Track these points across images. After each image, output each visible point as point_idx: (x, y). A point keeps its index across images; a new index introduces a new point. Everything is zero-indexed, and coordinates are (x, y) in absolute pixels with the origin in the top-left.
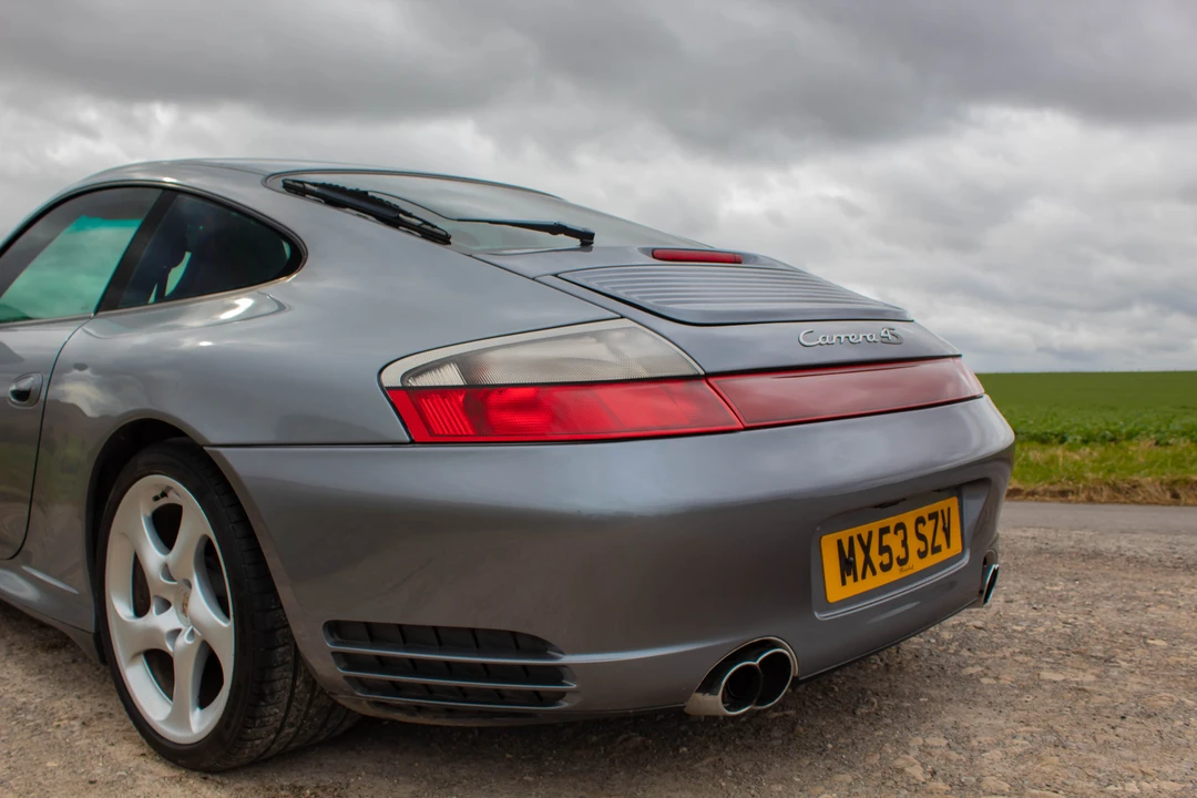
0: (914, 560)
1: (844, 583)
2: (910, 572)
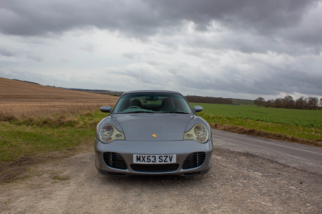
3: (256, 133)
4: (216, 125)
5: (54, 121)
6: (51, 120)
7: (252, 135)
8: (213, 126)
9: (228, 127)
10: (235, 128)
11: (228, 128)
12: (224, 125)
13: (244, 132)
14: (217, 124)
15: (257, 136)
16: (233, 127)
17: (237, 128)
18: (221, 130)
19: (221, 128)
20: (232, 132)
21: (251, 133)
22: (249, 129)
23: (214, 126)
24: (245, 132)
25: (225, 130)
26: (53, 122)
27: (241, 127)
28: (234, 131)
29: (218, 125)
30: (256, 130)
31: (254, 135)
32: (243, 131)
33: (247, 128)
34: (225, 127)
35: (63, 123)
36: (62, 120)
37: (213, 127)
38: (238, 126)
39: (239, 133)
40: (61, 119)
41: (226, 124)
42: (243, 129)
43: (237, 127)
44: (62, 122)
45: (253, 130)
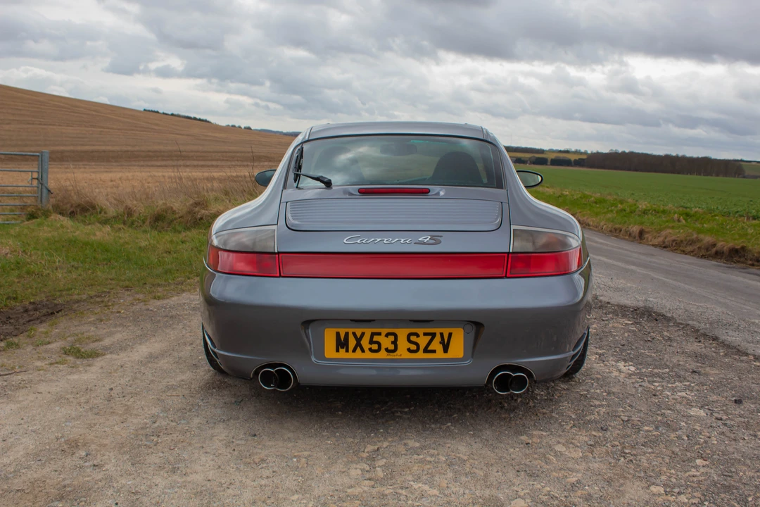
0: (402, 352)
1: (337, 350)
2: (396, 357)
3: (750, 256)
4: (641, 233)
5: (180, 215)
6: (174, 212)
7: (739, 262)
8: (633, 235)
9: (673, 238)
10: (692, 242)
11: (674, 241)
12: (663, 233)
13: (717, 253)
14: (647, 230)
15: (753, 265)
16: (688, 238)
17: (699, 240)
18: (653, 245)
19: (656, 242)
20: (684, 252)
21: (736, 256)
22: (731, 245)
23: (637, 235)
24: (718, 255)
25: (664, 247)
26: (177, 216)
27: (708, 239)
28: (689, 249)
29: (648, 232)
30: (750, 247)
31: (743, 263)
32: (714, 250)
33: (724, 244)
34: (666, 238)
35: (201, 218)
36: (199, 212)
37: (635, 238)
38: (701, 236)
39: (703, 257)
40: (197, 209)
41: (670, 231)
42: (714, 245)
43: (697, 238)
44: (199, 216)
45: (743, 248)
